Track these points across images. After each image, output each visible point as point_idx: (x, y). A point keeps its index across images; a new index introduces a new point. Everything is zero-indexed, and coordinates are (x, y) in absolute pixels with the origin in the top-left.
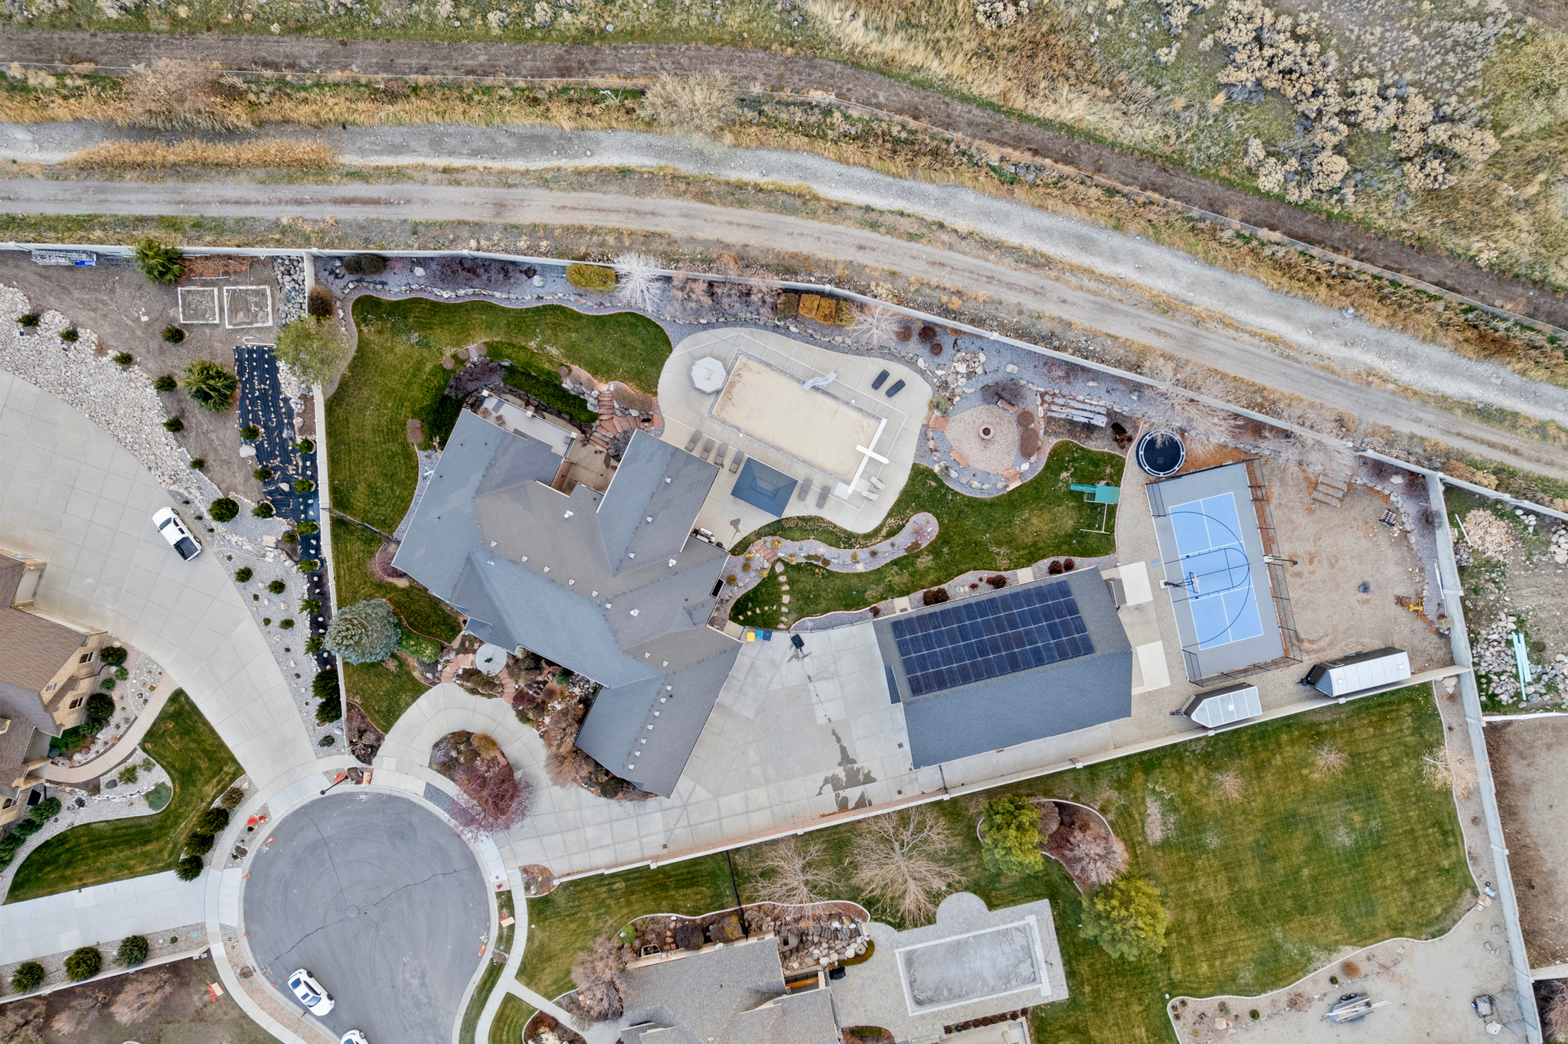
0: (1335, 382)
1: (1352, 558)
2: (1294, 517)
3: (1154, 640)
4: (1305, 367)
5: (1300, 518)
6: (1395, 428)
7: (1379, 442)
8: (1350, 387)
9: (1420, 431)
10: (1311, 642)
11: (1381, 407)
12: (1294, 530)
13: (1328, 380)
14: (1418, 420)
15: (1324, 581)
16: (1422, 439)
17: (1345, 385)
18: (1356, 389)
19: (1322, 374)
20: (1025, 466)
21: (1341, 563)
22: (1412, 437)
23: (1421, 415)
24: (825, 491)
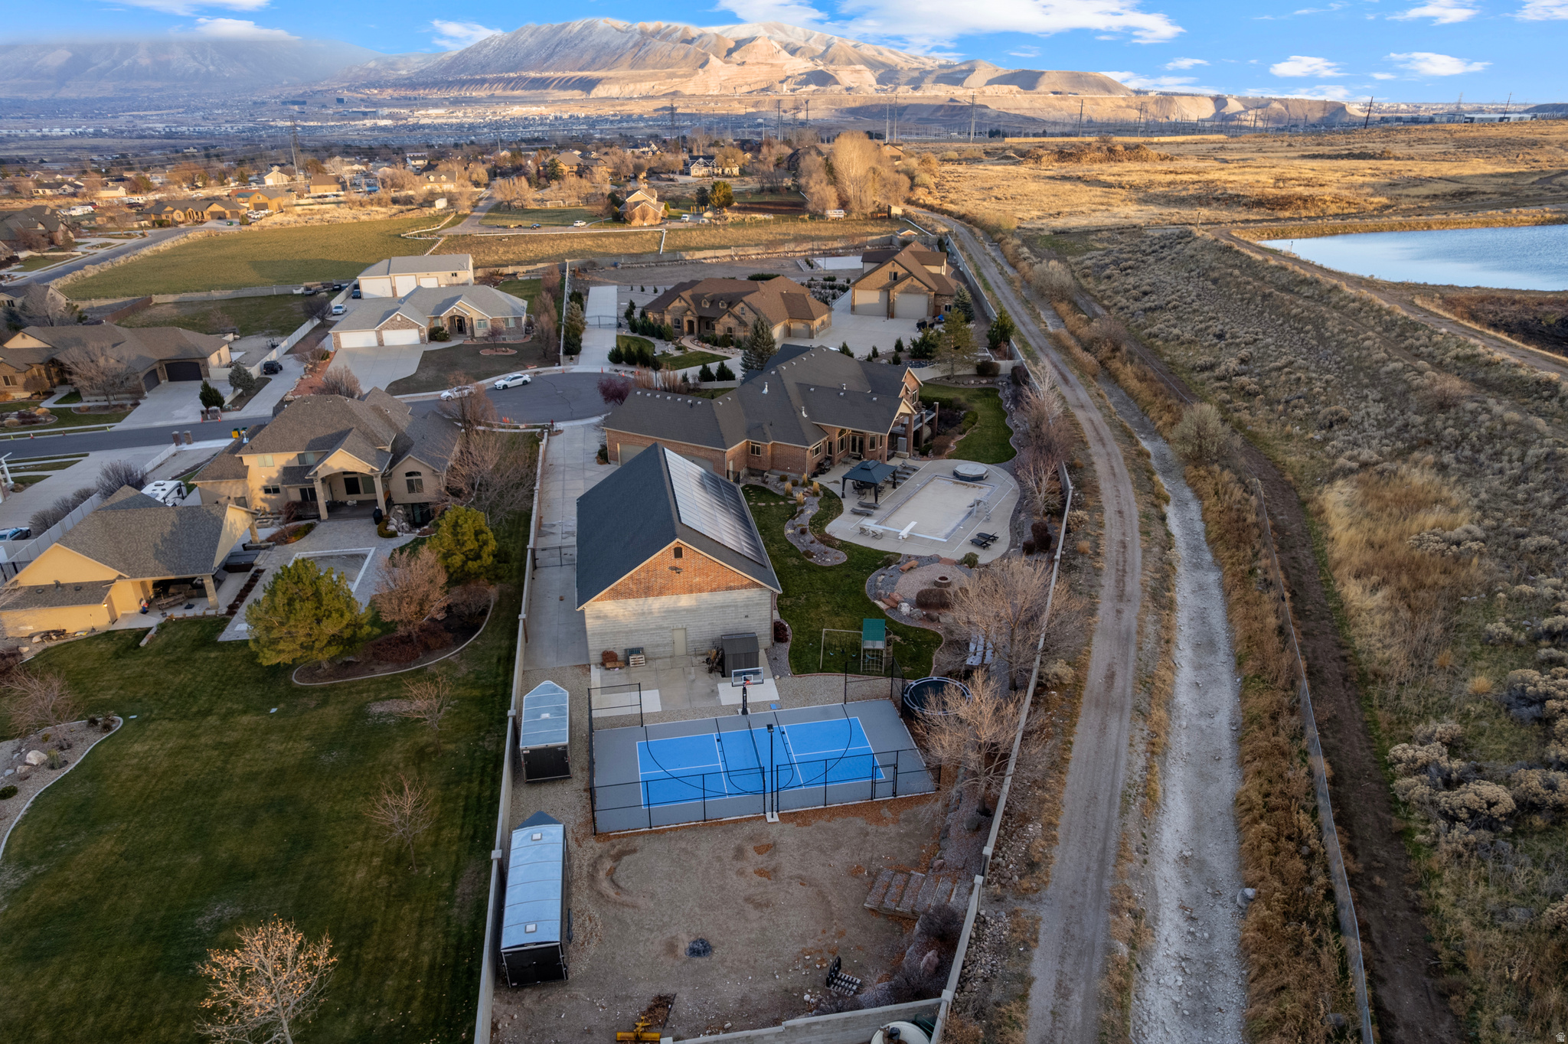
0: (1102, 863)
1: (764, 929)
2: (844, 850)
3: (663, 704)
4: (1116, 823)
5: (842, 858)
6: (1037, 953)
7: (1001, 926)
8: (1100, 884)
9: (1041, 995)
10: (611, 873)
11: (1075, 930)
12: (822, 851)
13: (1104, 850)
14: (1063, 992)
15: (722, 888)
16: (1024, 997)
17: (1101, 874)
18: (1100, 891)
19: (1112, 842)
20: (905, 608)
21: (753, 914)
22: (1026, 981)
23: (1076, 998)
24: (868, 515)
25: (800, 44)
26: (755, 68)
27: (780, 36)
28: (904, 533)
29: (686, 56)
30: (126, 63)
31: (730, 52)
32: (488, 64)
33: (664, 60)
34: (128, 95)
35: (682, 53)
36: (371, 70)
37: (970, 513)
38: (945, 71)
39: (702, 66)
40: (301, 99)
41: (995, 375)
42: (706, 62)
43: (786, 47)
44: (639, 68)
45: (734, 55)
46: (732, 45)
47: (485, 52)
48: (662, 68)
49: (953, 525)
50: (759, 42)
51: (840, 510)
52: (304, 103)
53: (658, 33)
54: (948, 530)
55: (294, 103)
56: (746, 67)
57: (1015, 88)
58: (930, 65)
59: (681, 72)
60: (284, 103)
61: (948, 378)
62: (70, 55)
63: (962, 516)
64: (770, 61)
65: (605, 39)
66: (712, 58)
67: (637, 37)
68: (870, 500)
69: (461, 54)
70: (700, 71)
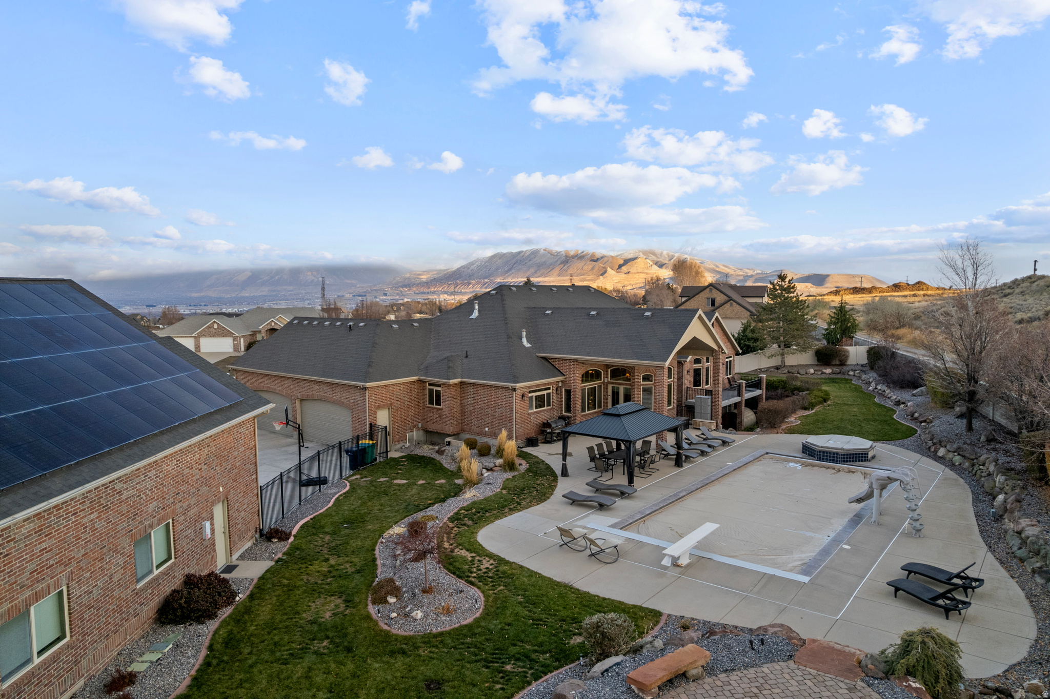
24: (602, 507)
25: (664, 262)
26: (636, 276)
27: (654, 258)
28: (680, 549)
29: (593, 269)
30: (277, 278)
31: (620, 266)
32: (473, 275)
33: (579, 271)
34: (275, 293)
35: (590, 267)
36: (406, 278)
37: (857, 519)
38: (761, 276)
39: (602, 274)
40: (364, 294)
41: (843, 363)
42: (605, 272)
43: (656, 263)
44: (563, 276)
45: (623, 268)
46: (622, 262)
47: (472, 268)
48: (577, 276)
49: (823, 538)
50: (639, 260)
51: (543, 496)
52: (365, 296)
53: (576, 256)
54: (809, 553)
55: (359, 296)
56: (630, 275)
57: (809, 285)
58: (750, 273)
59: (589, 278)
60: (354, 296)
61: (777, 368)
62: (251, 274)
63: (839, 524)
64: (646, 271)
65: (543, 260)
66: (609, 270)
67: (563, 258)
68: (620, 479)
69: (458, 269)
70: (601, 277)
